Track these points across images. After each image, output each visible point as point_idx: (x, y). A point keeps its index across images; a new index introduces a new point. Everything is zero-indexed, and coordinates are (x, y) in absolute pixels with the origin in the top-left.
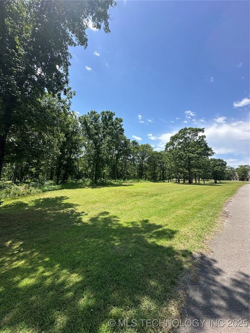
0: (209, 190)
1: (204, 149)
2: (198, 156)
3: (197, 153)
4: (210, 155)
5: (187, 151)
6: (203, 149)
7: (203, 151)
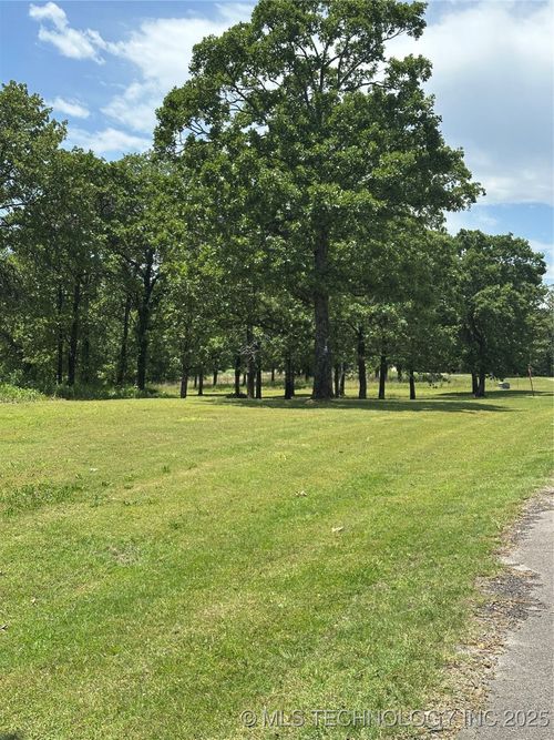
0: (432, 438)
1: (420, 160)
2: (378, 205)
3: (372, 184)
4: (453, 202)
5: (310, 161)
6: (408, 156)
7: (411, 171)
